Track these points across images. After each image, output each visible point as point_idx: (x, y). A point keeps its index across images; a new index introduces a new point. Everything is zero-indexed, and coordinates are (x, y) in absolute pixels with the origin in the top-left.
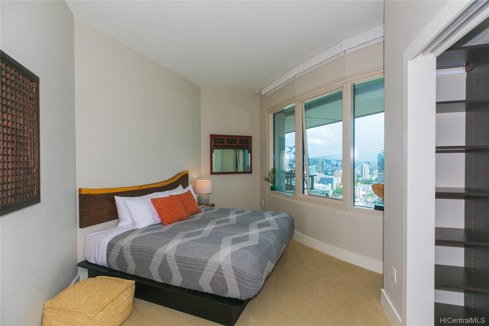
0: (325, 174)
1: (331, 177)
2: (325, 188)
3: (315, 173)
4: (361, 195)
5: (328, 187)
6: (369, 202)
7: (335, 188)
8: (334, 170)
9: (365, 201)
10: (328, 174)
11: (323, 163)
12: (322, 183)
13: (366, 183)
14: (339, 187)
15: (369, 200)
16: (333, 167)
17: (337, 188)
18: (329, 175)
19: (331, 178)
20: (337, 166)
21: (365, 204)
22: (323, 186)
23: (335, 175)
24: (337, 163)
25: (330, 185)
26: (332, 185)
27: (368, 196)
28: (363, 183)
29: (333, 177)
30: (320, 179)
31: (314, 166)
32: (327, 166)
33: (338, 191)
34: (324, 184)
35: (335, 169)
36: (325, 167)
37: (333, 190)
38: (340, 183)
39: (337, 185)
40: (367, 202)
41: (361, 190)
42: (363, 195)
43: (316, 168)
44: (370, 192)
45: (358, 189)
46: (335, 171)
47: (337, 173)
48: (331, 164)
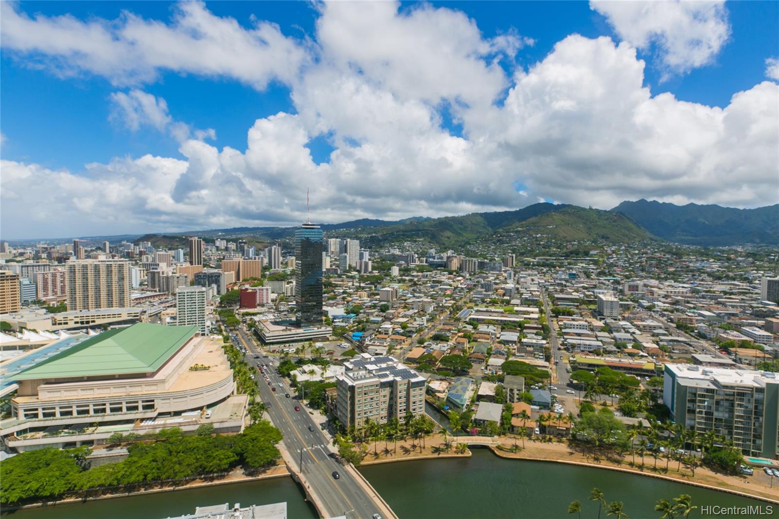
0: (205, 266)
1: (216, 271)
2: (205, 293)
3: (184, 265)
4: (270, 301)
5: (211, 291)
6: (283, 311)
7: (224, 292)
8: (222, 257)
9: (276, 309)
10: (211, 265)
11: (200, 244)
12: (199, 284)
13: (277, 280)
14: (232, 289)
15: (282, 307)
16: (219, 252)
17: (228, 290)
18: (212, 267)
19: (217, 273)
20: (227, 250)
21: (276, 315)
22: (201, 290)
23: (223, 266)
24: (227, 245)
25: (214, 286)
26: (219, 287)
27: (282, 300)
28: (273, 279)
29: (221, 272)
30: (193, 277)
31: (180, 250)
32: (209, 251)
33: (230, 298)
34: (204, 285)
35: (224, 257)
36: (203, 253)
37: (220, 296)
38: (234, 281)
39: (227, 286)
40: (279, 311)
41: (270, 291)
42: (273, 301)
43: (184, 255)
44: (283, 293)
45: (265, 291)
46: (224, 259)
47: (227, 263)
48: (216, 247)
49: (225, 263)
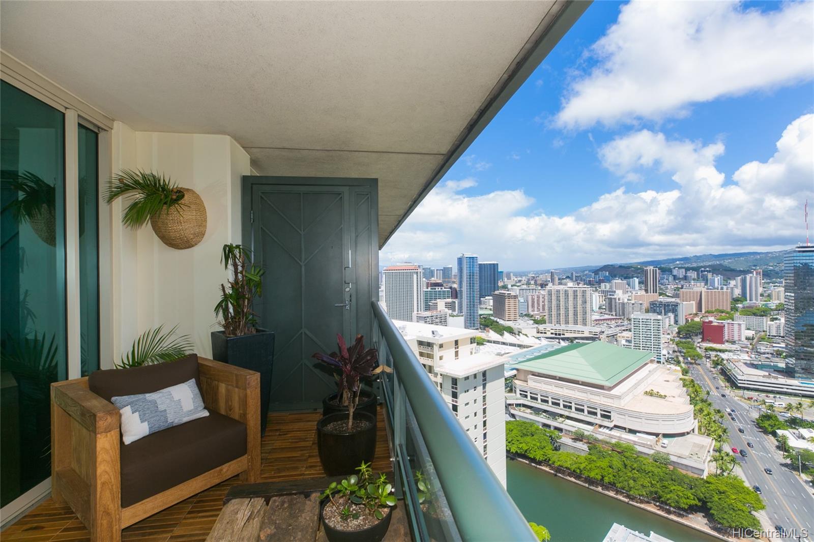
0: (660, 294)
1: (673, 300)
2: (661, 321)
3: (639, 293)
4: (743, 339)
5: (667, 319)
6: (764, 353)
7: (682, 322)
8: (680, 286)
9: (752, 349)
10: (668, 294)
11: (656, 273)
12: (654, 311)
13: (755, 314)
14: (692, 320)
15: (762, 348)
16: (677, 281)
17: (687, 321)
18: (668, 296)
19: (674, 302)
20: (686, 279)
21: (753, 356)
22: (656, 318)
23: (681, 295)
24: (686, 273)
25: (671, 315)
26: (676, 316)
27: (762, 339)
28: (749, 313)
29: (679, 301)
30: (649, 305)
31: (636, 278)
32: (665, 280)
33: (690, 329)
34: (660, 313)
35: (682, 286)
36: (659, 281)
37: (678, 326)
38: (694, 312)
39: (686, 316)
40: (757, 352)
41: (743, 327)
42: (747, 339)
43: (640, 283)
44: (764, 331)
45: (736, 327)
46: (682, 288)
47: (686, 292)
48: (673, 275)
49: (683, 292)
